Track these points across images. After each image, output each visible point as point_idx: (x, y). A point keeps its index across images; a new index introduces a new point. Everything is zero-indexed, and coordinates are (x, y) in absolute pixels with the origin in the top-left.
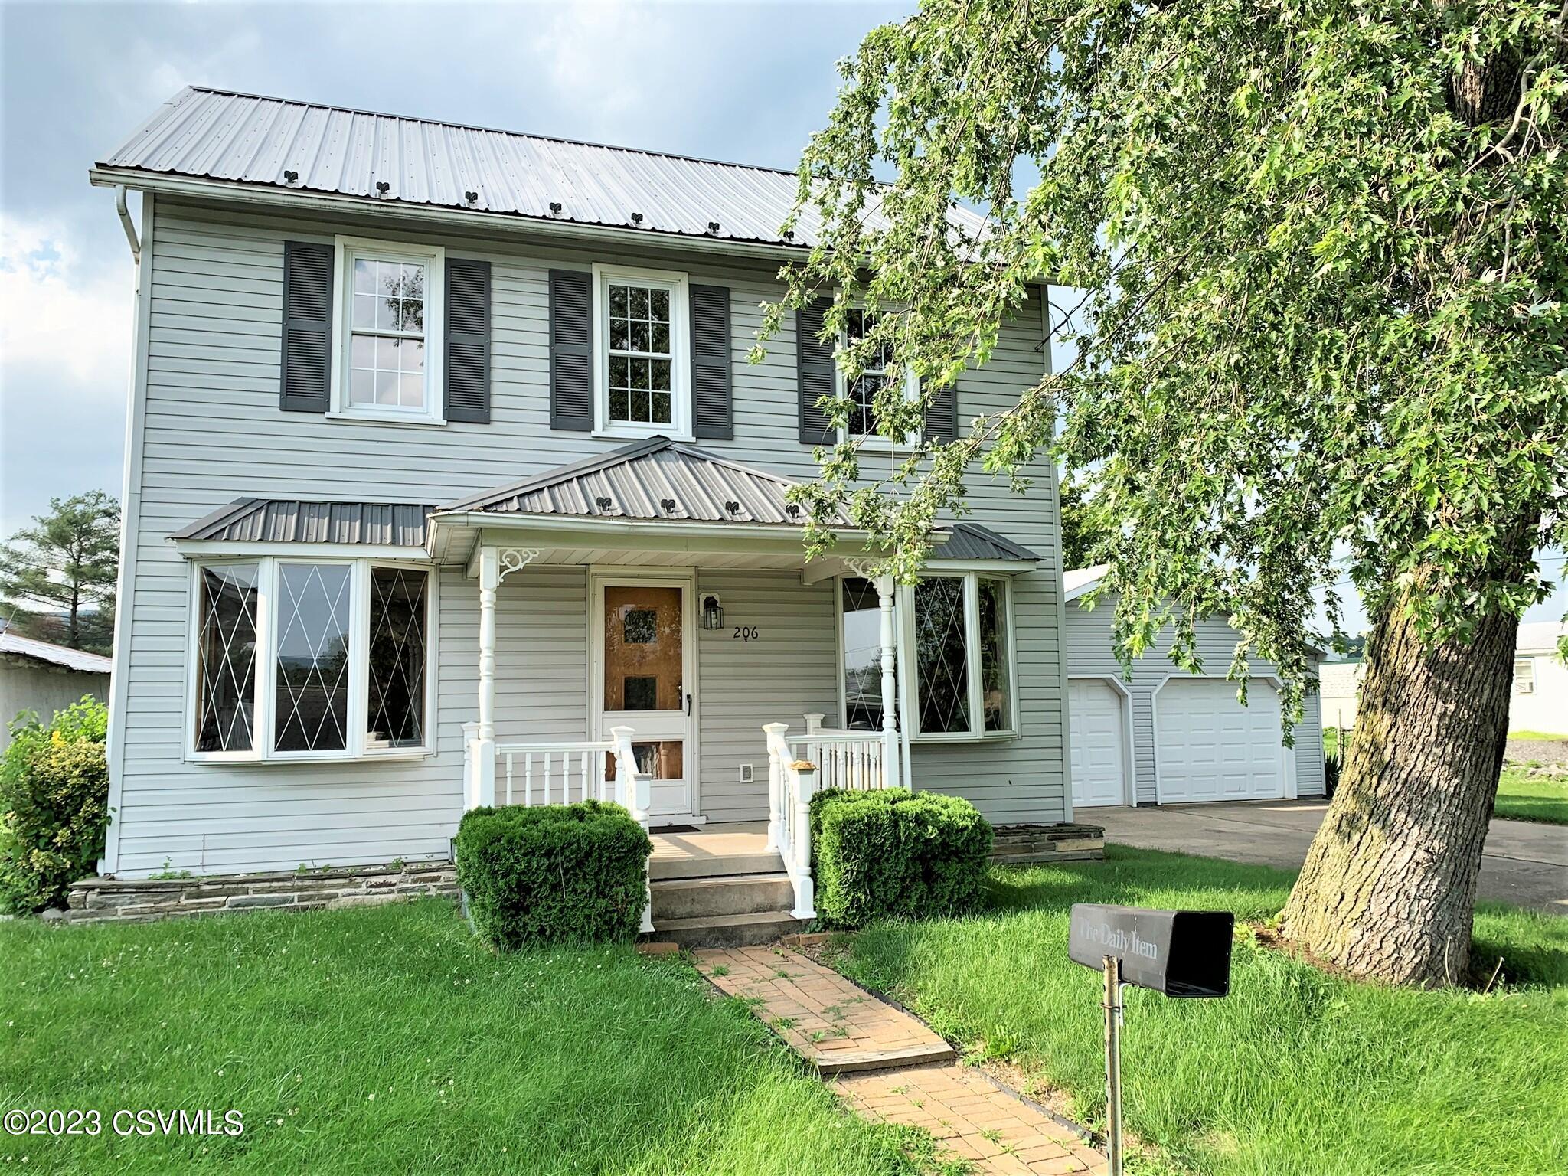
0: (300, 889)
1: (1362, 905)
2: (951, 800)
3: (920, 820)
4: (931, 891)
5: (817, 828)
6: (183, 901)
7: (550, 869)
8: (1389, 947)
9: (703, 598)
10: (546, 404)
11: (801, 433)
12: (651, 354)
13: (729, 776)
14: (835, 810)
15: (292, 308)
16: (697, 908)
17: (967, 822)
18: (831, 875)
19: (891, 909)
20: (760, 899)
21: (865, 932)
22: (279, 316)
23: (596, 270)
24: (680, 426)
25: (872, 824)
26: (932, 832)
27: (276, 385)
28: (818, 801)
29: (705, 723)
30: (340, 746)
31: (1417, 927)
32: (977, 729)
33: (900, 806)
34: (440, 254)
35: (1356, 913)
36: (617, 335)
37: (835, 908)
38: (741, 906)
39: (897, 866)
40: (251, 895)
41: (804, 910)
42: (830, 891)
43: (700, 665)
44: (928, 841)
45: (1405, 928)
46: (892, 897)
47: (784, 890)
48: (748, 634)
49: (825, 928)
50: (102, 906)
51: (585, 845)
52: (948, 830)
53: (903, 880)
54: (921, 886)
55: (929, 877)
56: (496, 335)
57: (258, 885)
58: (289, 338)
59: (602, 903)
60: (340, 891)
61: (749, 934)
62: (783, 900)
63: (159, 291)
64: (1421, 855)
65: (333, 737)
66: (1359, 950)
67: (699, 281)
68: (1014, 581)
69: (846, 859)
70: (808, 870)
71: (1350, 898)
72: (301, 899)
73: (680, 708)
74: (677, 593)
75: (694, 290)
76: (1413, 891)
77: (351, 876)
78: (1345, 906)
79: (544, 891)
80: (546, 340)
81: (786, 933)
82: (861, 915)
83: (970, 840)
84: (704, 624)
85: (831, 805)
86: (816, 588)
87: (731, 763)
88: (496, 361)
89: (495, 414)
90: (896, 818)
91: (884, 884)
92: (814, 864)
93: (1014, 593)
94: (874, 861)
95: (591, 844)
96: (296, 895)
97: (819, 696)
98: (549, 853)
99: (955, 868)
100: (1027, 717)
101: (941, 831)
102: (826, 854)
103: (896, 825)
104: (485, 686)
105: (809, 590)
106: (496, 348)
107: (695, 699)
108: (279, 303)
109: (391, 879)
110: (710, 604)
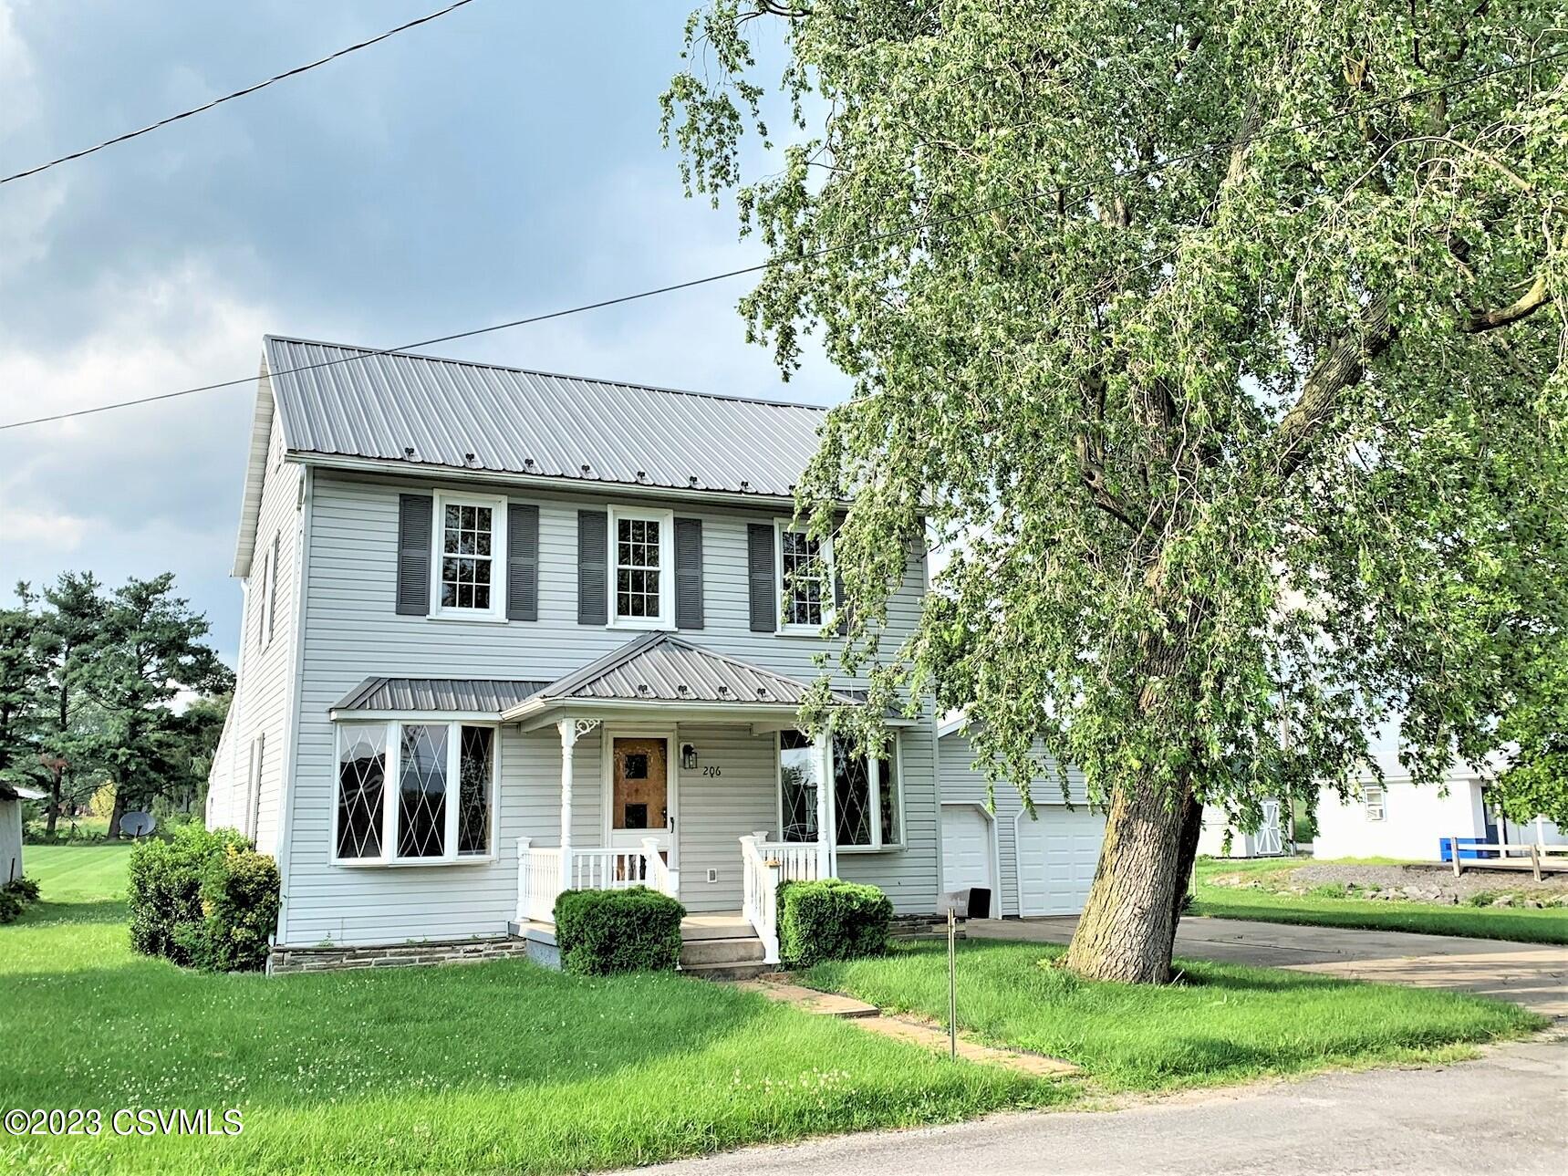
0: (421, 953)
1: (1106, 942)
2: (866, 887)
3: (848, 898)
4: (854, 944)
5: (781, 905)
6: (345, 961)
7: (628, 925)
8: (1121, 965)
9: (682, 745)
10: (575, 606)
11: (751, 624)
12: (646, 568)
13: (701, 877)
14: (794, 892)
15: (404, 542)
16: (703, 958)
17: (878, 899)
18: (792, 934)
19: (830, 954)
20: (742, 953)
21: (814, 969)
22: (395, 547)
23: (610, 509)
24: (666, 619)
25: (820, 901)
26: (856, 905)
27: (393, 596)
28: (782, 886)
29: (684, 838)
30: (440, 854)
31: (1135, 953)
32: (876, 843)
33: (835, 889)
34: (504, 500)
35: (1104, 946)
36: (623, 556)
37: (794, 954)
38: (731, 957)
39: (834, 927)
40: (388, 958)
41: (772, 958)
42: (791, 944)
43: (680, 795)
44: (853, 911)
45: (1129, 953)
46: (830, 947)
47: (758, 947)
48: (714, 772)
49: (787, 969)
50: (294, 963)
51: (648, 909)
52: (865, 904)
53: (837, 936)
54: (849, 941)
55: (854, 936)
56: (542, 557)
57: (393, 950)
58: (402, 562)
59: (657, 948)
60: (446, 956)
61: (738, 973)
62: (757, 954)
63: (316, 531)
64: (1137, 911)
65: (435, 849)
66: (1105, 968)
67: (680, 515)
68: (902, 733)
69: (802, 922)
70: (775, 932)
71: (1100, 938)
72: (421, 961)
73: (665, 826)
74: (663, 742)
75: (678, 523)
76: (1133, 932)
77: (451, 945)
78: (1098, 943)
79: (624, 938)
80: (575, 560)
81: (762, 972)
82: (810, 959)
83: (879, 910)
84: (683, 765)
85: (791, 889)
86: (761, 738)
87: (701, 868)
88: (542, 576)
89: (541, 614)
90: (833, 896)
91: (826, 938)
92: (779, 931)
93: (902, 741)
94: (819, 924)
95: (652, 909)
96: (417, 957)
97: (761, 818)
98: (628, 914)
99: (869, 929)
100: (912, 834)
101: (862, 905)
102: (789, 919)
103: (833, 900)
104: (566, 812)
105: (755, 739)
106: (542, 567)
107: (676, 820)
108: (395, 537)
109: (480, 947)
110: (688, 750)
